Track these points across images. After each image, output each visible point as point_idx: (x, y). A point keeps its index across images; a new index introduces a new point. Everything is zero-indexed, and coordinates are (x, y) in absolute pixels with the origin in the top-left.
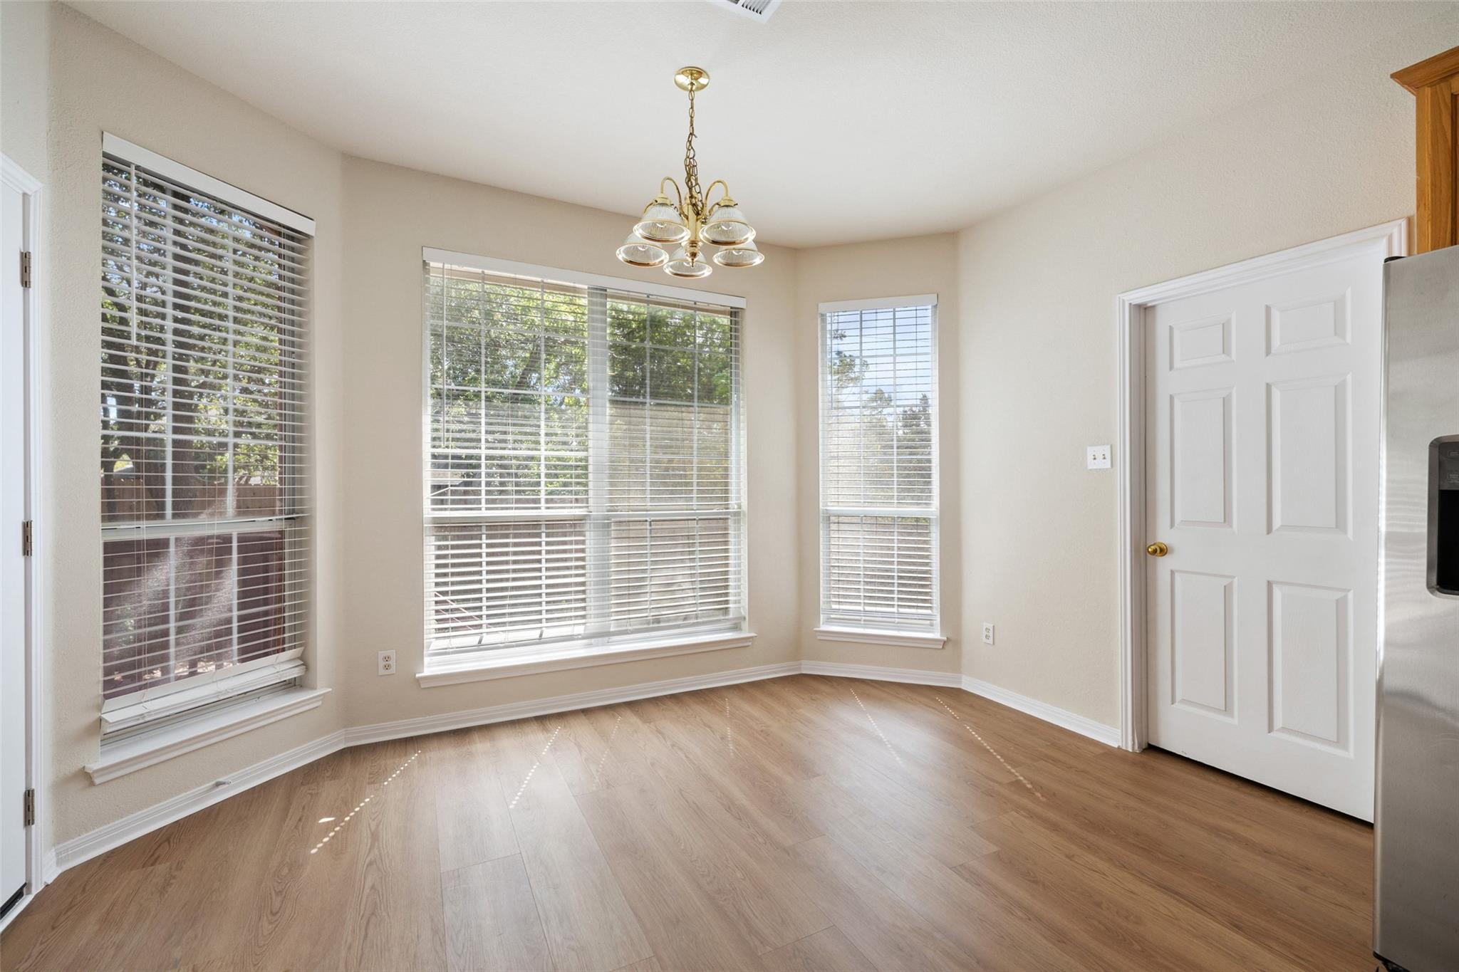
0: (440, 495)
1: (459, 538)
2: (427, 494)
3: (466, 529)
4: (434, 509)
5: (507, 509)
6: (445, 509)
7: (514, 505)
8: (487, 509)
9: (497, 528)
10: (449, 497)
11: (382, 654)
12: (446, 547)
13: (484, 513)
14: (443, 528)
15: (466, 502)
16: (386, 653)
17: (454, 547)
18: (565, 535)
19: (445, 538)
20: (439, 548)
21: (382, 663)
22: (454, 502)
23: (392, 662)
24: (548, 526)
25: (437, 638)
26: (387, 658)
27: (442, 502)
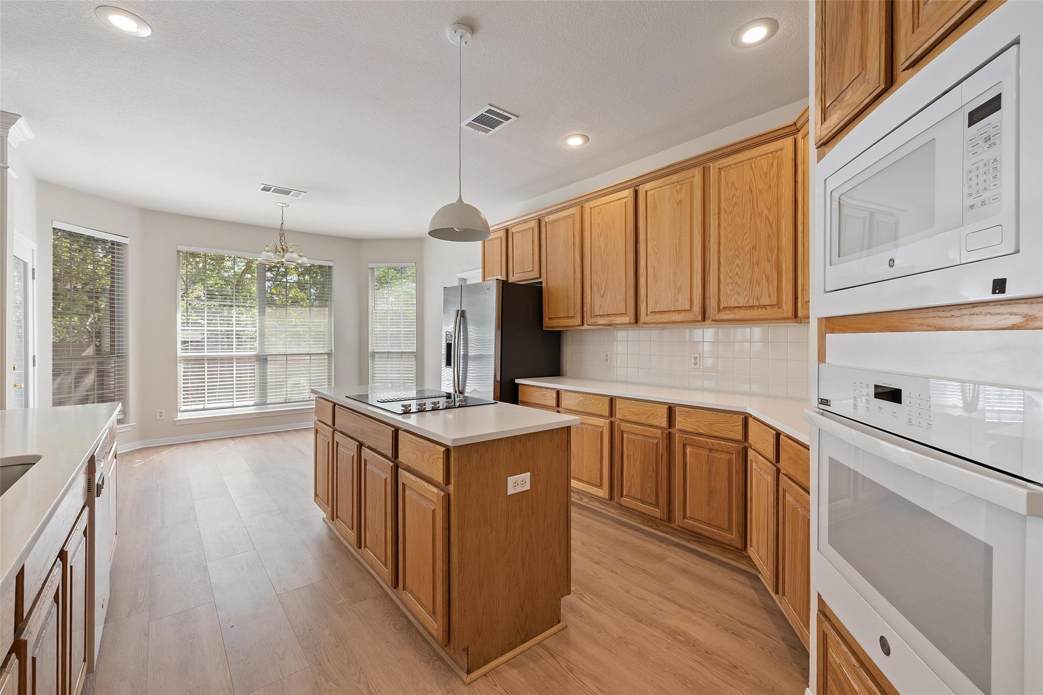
0: (185, 346)
1: (195, 364)
2: (179, 346)
3: (199, 360)
4: (182, 352)
5: (217, 352)
6: (188, 352)
7: (220, 351)
8: (207, 352)
9: (212, 360)
10: (190, 347)
11: (158, 411)
12: (188, 368)
13: (206, 354)
14: (187, 360)
15: (197, 349)
16: (160, 411)
17: (192, 368)
18: (245, 363)
19: (188, 364)
20: (185, 368)
21: (158, 414)
22: (191, 349)
23: (163, 414)
24: (237, 359)
25: (184, 405)
26: (161, 413)
27: (186, 349)
